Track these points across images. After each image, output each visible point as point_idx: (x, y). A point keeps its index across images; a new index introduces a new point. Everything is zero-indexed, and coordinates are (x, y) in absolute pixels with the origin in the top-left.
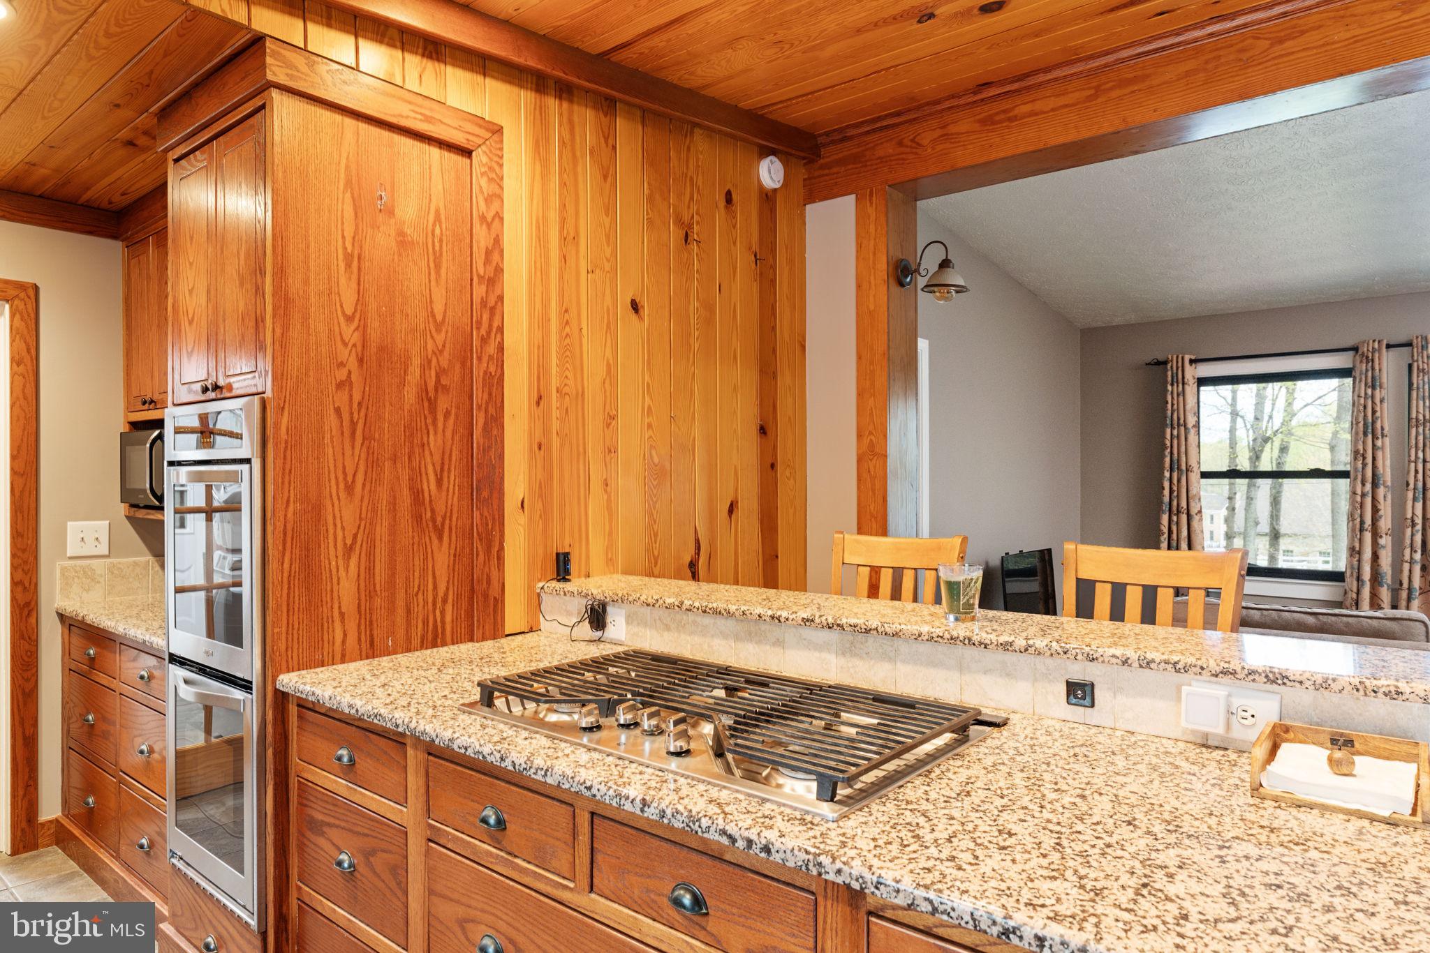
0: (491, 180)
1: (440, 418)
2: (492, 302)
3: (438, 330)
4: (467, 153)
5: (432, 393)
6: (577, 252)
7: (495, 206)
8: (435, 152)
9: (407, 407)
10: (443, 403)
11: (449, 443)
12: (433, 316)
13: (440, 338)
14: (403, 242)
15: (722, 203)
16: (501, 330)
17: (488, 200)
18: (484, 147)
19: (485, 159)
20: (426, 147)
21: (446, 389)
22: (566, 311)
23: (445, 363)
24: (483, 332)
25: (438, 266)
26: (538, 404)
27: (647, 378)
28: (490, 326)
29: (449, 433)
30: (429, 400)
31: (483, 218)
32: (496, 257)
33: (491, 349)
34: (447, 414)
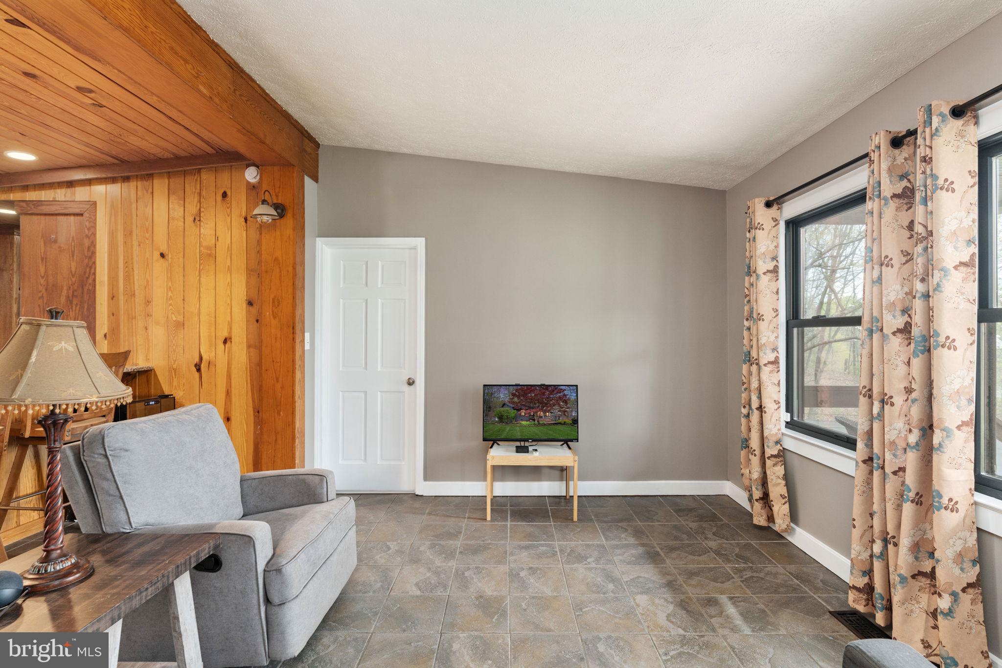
0: (90, 222)
1: (74, 306)
2: (90, 264)
3: (73, 276)
4: (82, 215)
5: (71, 298)
6: (132, 239)
7: (92, 230)
8: (72, 218)
9: (62, 303)
10: (75, 302)
11: (77, 315)
12: (71, 272)
13: (74, 279)
14: (61, 250)
15: (219, 197)
16: (94, 274)
17: (89, 229)
18: (87, 211)
19: (88, 215)
20: (69, 217)
21: (76, 297)
22: (126, 263)
23: (76, 288)
24: (87, 275)
25: (73, 256)
26: (112, 299)
27: (170, 284)
28: (90, 273)
29: (77, 312)
30: (70, 300)
31: (87, 236)
32: (92, 248)
33: (90, 281)
34: (76, 305)
